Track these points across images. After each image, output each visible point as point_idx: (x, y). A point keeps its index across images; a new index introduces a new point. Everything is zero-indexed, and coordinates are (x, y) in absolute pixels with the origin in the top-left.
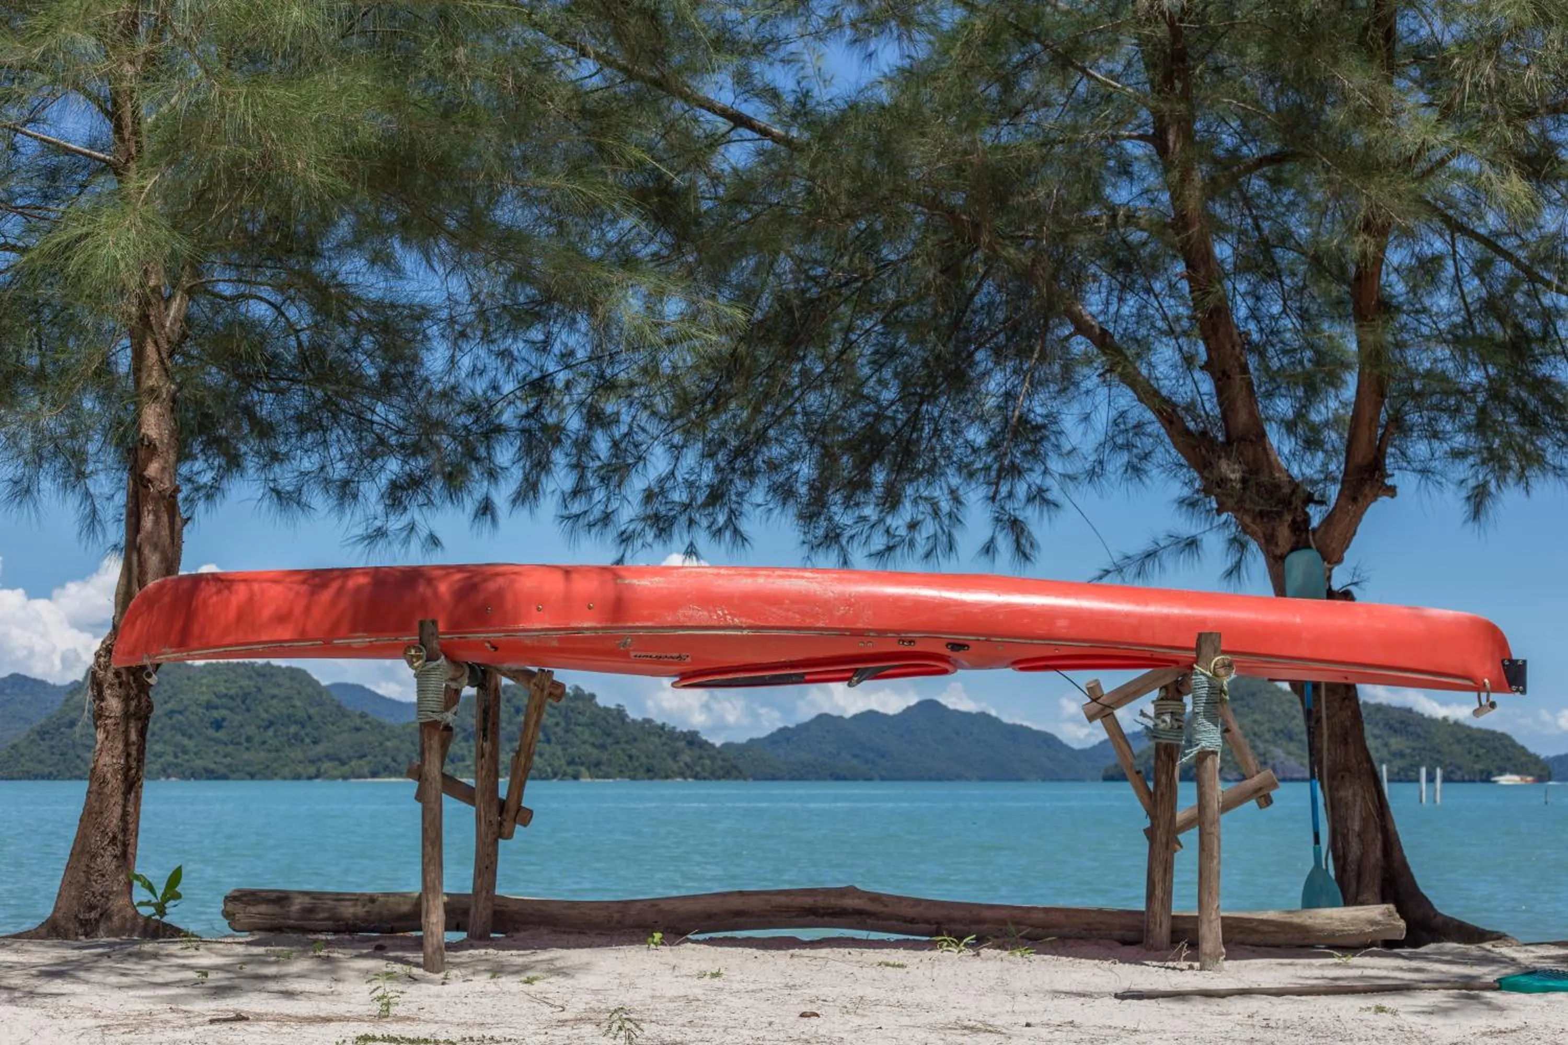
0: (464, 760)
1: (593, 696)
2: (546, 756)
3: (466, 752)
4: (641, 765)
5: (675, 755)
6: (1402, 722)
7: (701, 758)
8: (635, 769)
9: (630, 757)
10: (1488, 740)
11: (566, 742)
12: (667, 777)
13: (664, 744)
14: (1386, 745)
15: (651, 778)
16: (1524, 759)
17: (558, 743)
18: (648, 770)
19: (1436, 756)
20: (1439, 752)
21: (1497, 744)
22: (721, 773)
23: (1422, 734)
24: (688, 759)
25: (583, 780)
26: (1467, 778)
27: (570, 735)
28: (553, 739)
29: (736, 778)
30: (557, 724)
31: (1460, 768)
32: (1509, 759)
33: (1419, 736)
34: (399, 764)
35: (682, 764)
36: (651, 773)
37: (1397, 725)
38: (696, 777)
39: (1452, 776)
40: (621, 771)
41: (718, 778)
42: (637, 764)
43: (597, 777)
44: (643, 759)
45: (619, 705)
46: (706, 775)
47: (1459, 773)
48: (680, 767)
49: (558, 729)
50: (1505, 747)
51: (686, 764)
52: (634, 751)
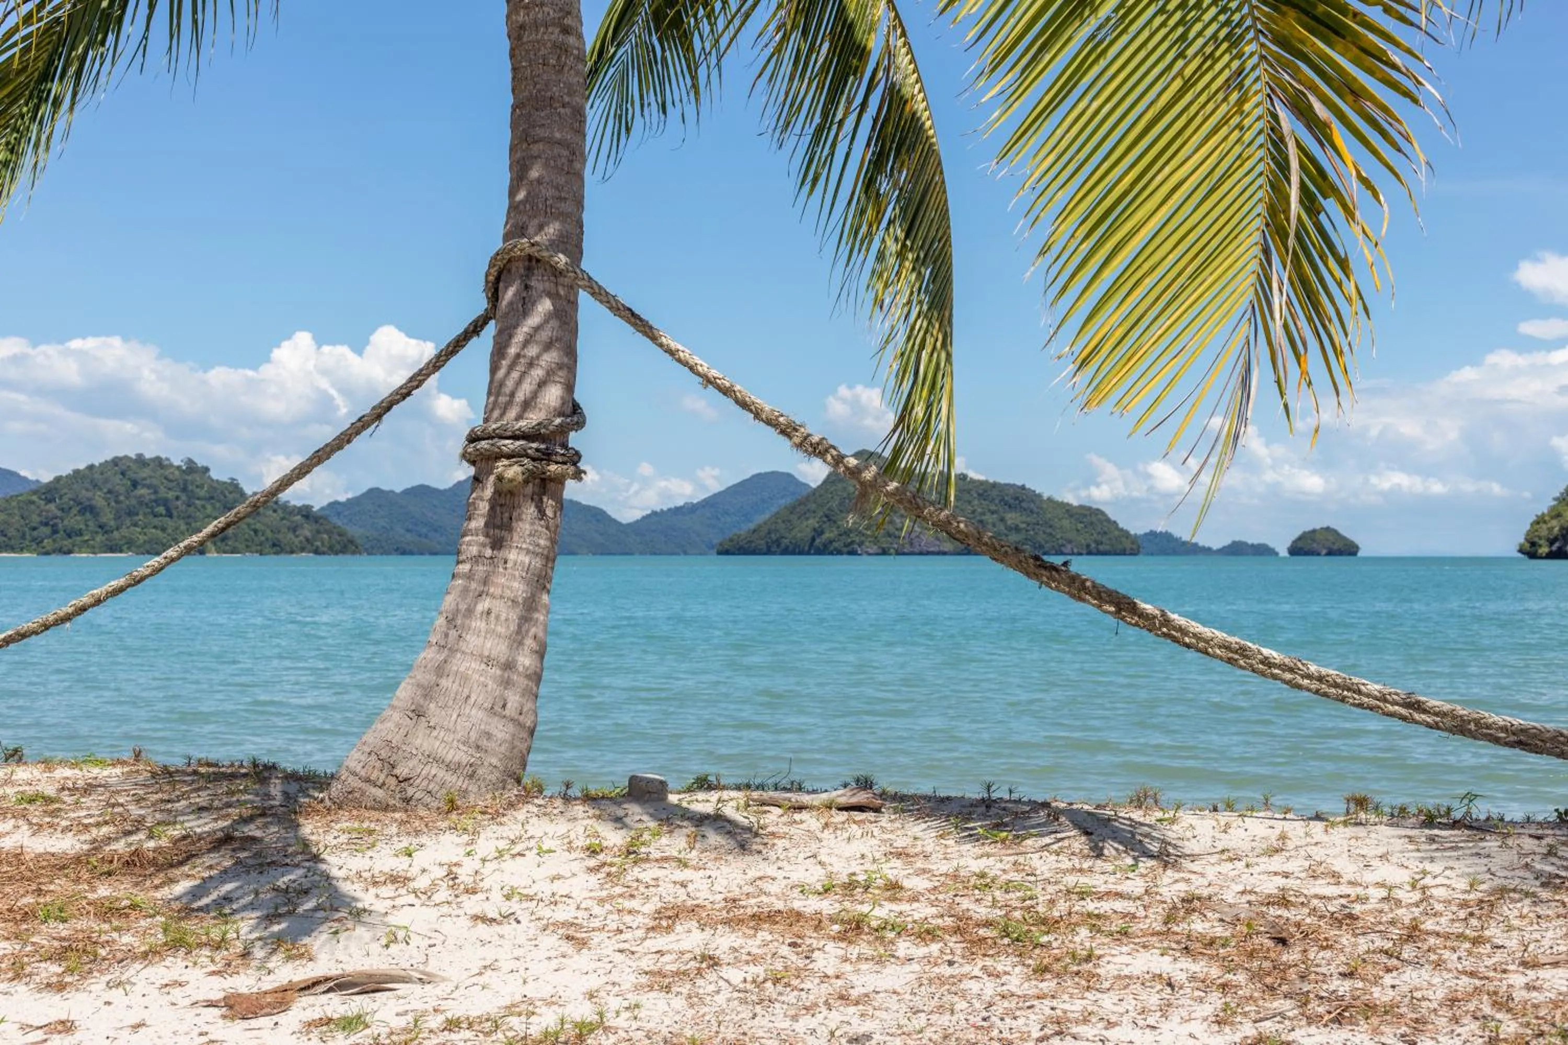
0: (81, 535)
1: (207, 469)
2: (170, 531)
3: (83, 526)
4: (267, 539)
5: (294, 529)
6: (1017, 498)
7: (318, 532)
8: (261, 544)
9: (256, 531)
10: (1085, 516)
11: (189, 517)
12: (292, 552)
13: (282, 519)
14: (1002, 520)
15: (276, 553)
16: (1117, 533)
17: (179, 517)
18: (274, 545)
19: (1049, 530)
20: (1051, 527)
21: (1094, 519)
22: (338, 547)
23: (1035, 510)
24: (308, 534)
25: (208, 555)
26: (1075, 551)
27: (191, 509)
28: (175, 513)
29: (354, 553)
30: (177, 498)
31: (1070, 542)
32: (1105, 533)
33: (1032, 512)
34: (10, 539)
35: (301, 538)
36: (278, 548)
37: (1012, 501)
38: (317, 552)
39: (1063, 549)
40: (247, 546)
41: (336, 553)
42: (263, 538)
43: (225, 552)
44: (269, 534)
45: (233, 479)
46: (325, 549)
47: (1069, 546)
48: (301, 542)
49: (179, 503)
50: (1100, 521)
51: (307, 540)
52: (258, 526)
